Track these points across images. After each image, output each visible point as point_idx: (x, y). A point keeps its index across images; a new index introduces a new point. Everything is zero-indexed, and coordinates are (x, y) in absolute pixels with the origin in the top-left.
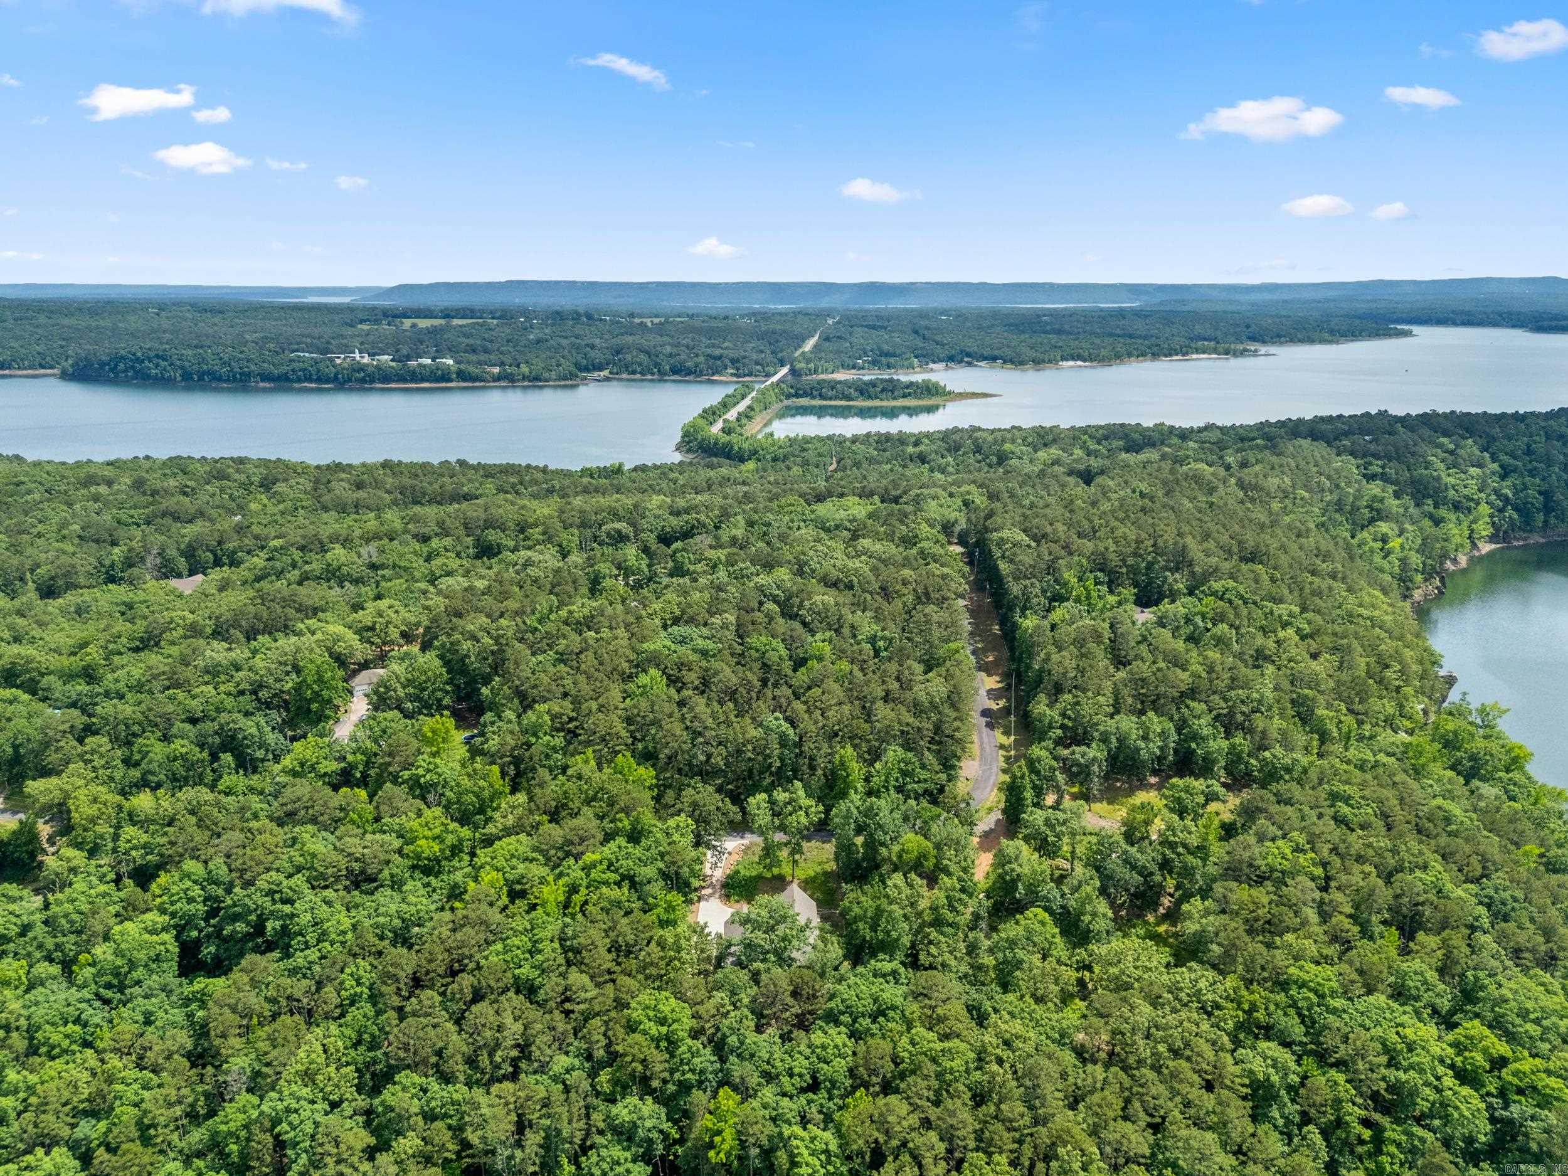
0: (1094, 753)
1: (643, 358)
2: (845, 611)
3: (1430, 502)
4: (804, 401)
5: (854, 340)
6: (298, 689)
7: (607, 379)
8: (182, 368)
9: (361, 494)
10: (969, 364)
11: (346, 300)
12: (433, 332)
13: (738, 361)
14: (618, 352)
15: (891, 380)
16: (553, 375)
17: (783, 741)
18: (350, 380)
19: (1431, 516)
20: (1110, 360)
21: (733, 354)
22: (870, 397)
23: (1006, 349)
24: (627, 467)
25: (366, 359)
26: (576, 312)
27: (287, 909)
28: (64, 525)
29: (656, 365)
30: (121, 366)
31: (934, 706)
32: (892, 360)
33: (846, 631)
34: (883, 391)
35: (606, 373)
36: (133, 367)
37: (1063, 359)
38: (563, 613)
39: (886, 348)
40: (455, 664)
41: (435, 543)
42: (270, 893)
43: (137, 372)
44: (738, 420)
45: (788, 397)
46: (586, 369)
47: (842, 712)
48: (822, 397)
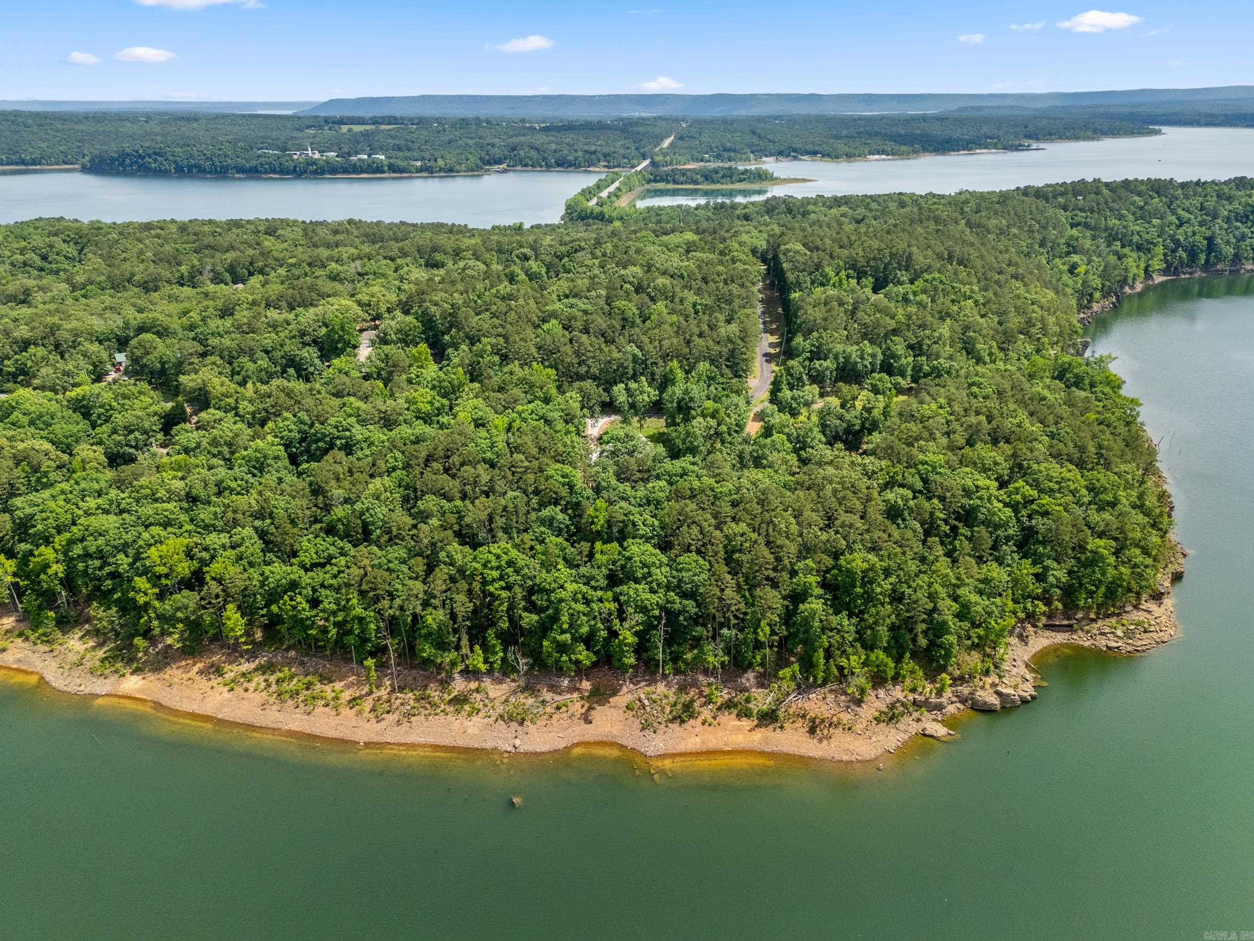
0: (829, 364)
1: (533, 153)
2: (677, 289)
3: (1118, 243)
4: (661, 186)
5: (702, 138)
6: (328, 335)
7: (505, 171)
8: (175, 162)
9: (338, 237)
10: (795, 158)
11: (289, 112)
12: (366, 134)
13: (609, 155)
14: (513, 149)
15: (730, 168)
16: (463, 167)
17: (635, 358)
18: (305, 172)
19: (1116, 253)
20: (908, 153)
21: (606, 150)
22: (713, 182)
23: (825, 146)
24: (527, 226)
25: (317, 155)
26: (478, 119)
27: (348, 433)
28: (141, 252)
29: (544, 159)
30: (128, 161)
31: (730, 340)
32: (732, 154)
33: (677, 300)
34: (723, 176)
35: (504, 166)
36: (136, 162)
37: (871, 153)
38: (494, 291)
39: (728, 145)
40: (428, 322)
41: (399, 261)
42: (336, 427)
43: (140, 167)
44: (609, 197)
45: (649, 182)
46: (489, 163)
47: (672, 342)
48: (675, 182)
